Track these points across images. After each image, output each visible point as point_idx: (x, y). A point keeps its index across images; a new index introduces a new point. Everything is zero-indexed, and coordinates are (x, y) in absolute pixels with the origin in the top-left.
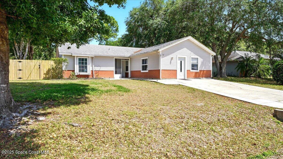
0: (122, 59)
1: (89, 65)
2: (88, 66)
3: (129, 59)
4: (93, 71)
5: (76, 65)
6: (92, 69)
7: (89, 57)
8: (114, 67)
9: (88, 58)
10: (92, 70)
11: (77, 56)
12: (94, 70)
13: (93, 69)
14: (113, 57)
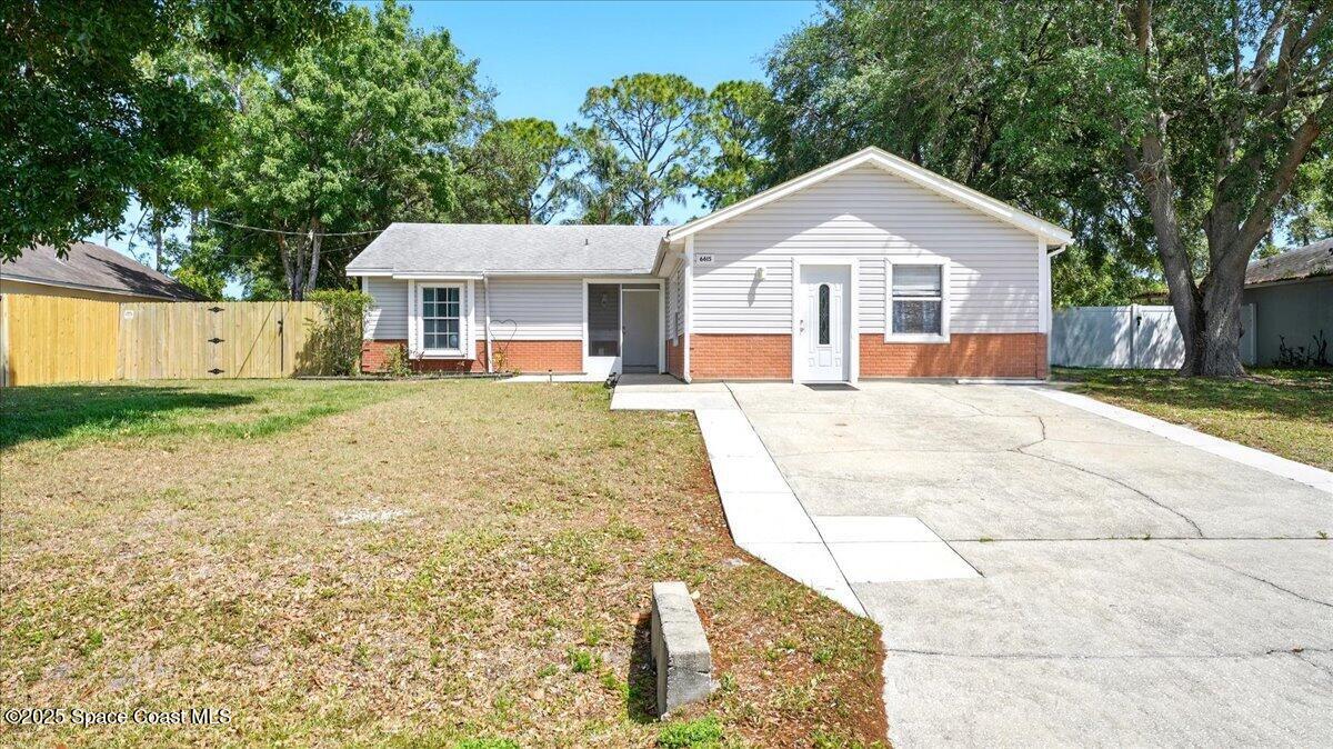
0: (625, 286)
1: (466, 316)
2: (462, 319)
3: (657, 286)
4: (485, 341)
5: (411, 319)
6: (483, 333)
7: (465, 281)
8: (586, 325)
9: (461, 286)
10: (483, 338)
11: (417, 281)
12: (490, 339)
13: (486, 335)
14: (579, 278)
